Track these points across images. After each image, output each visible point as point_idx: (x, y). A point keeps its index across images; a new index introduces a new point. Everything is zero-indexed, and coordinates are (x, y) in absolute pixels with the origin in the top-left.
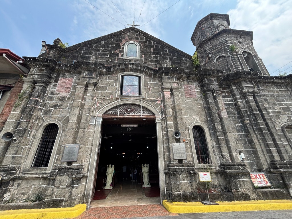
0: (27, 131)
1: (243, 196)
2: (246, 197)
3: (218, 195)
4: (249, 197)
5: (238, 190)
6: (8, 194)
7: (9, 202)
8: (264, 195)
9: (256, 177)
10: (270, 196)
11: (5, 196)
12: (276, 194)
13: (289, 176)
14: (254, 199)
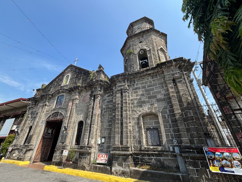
0: (24, 130)
1: (82, 167)
2: (83, 168)
3: (70, 165)
4: (85, 168)
5: (81, 163)
6: (15, 154)
7: (14, 157)
8: (94, 168)
9: (102, 156)
10: (97, 170)
11: (13, 155)
12: (102, 169)
13: (117, 157)
14: (87, 170)
